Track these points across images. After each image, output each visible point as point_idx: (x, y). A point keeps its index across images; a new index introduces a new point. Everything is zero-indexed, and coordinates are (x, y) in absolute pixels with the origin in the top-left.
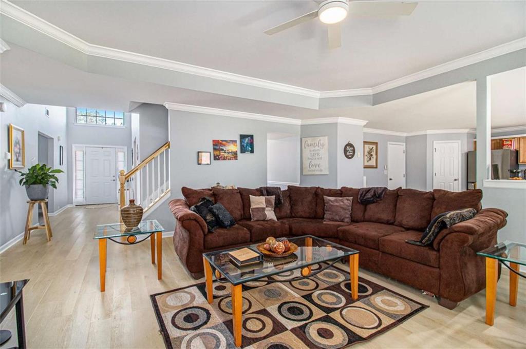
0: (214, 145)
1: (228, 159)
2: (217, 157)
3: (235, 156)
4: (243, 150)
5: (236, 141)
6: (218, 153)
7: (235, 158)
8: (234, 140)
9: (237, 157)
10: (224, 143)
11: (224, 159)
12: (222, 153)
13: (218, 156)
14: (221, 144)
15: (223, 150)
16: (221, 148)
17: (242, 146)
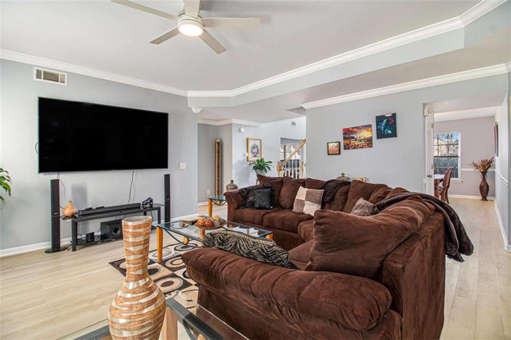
0: (344, 134)
1: (360, 148)
2: (347, 147)
3: (369, 143)
4: (381, 135)
5: (370, 126)
6: (348, 142)
7: (368, 145)
8: (369, 124)
9: (372, 144)
10: (355, 130)
11: (355, 147)
12: (353, 142)
13: (348, 145)
14: (351, 131)
15: (353, 138)
16: (351, 136)
17: (378, 130)
